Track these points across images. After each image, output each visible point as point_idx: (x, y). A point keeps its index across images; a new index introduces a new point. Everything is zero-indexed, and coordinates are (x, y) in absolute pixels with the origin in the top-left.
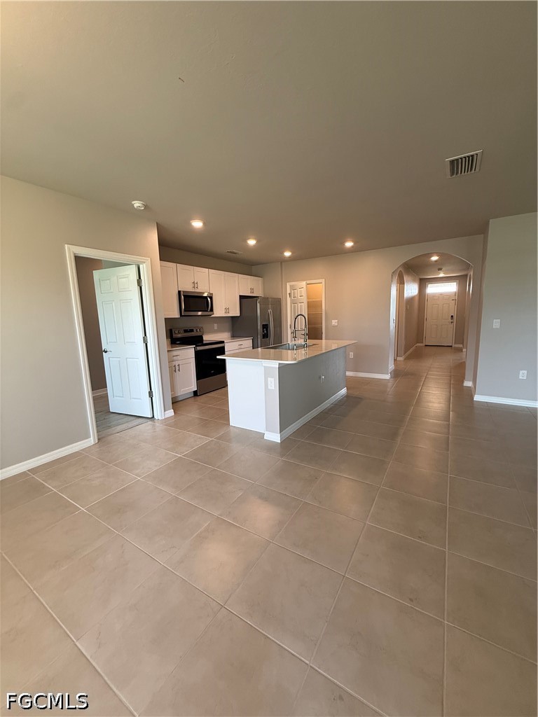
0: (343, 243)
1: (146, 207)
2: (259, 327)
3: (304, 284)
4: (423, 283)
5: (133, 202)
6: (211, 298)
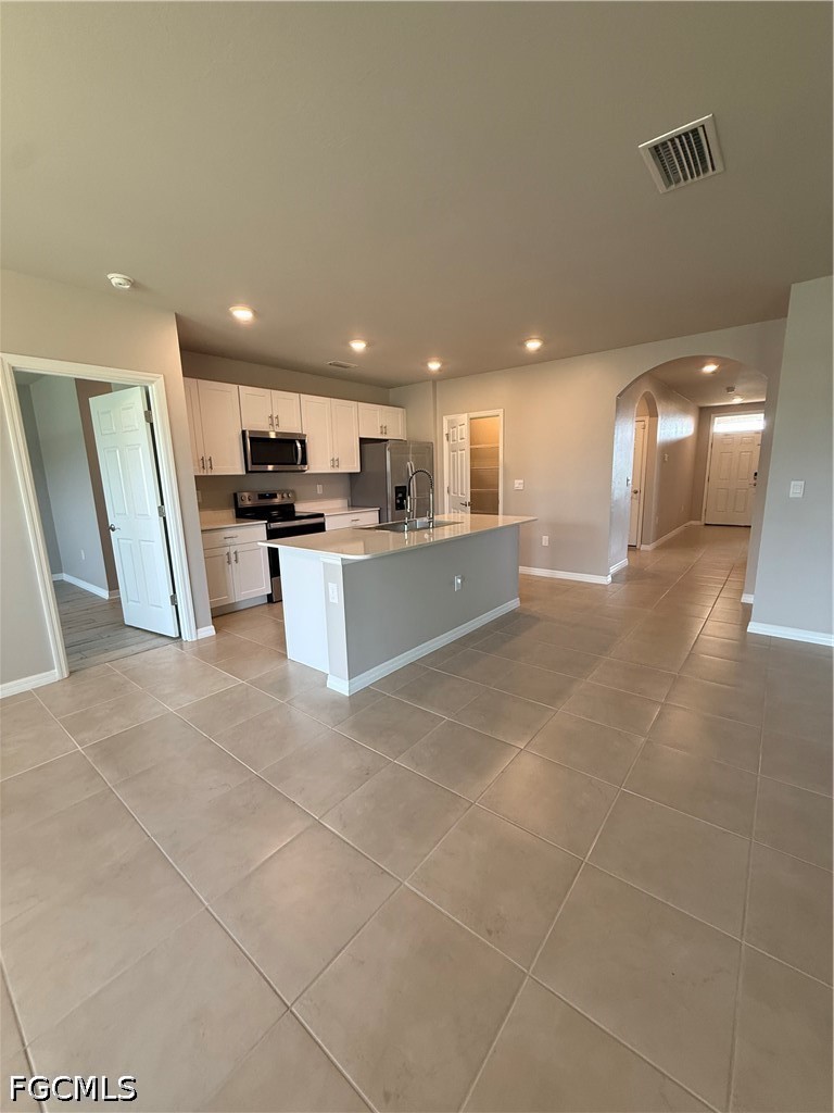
0: (522, 344)
1: (134, 284)
2: (389, 491)
3: (464, 418)
4: (704, 416)
5: (110, 276)
6: (303, 442)
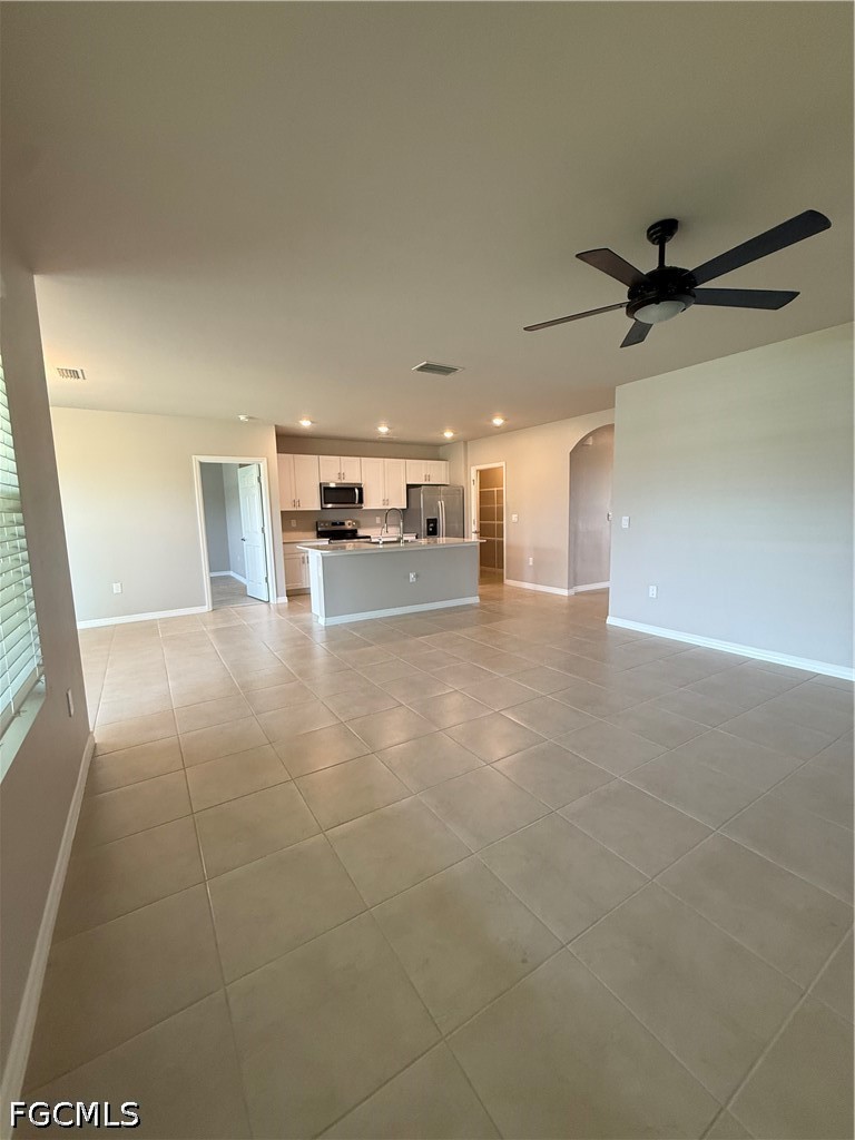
0: (491, 420)
1: (249, 418)
2: (423, 522)
5: (240, 417)
6: (361, 490)
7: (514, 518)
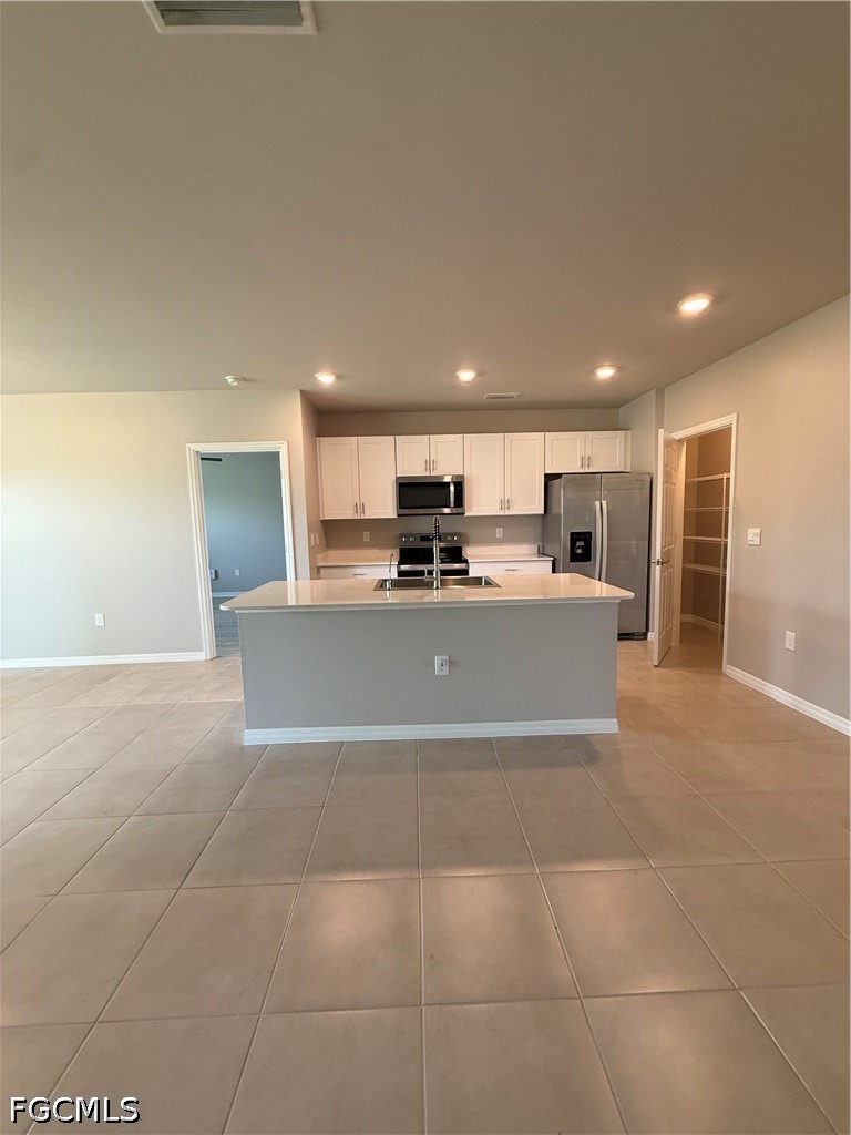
5: (227, 378)
6: (459, 484)
7: (753, 535)
